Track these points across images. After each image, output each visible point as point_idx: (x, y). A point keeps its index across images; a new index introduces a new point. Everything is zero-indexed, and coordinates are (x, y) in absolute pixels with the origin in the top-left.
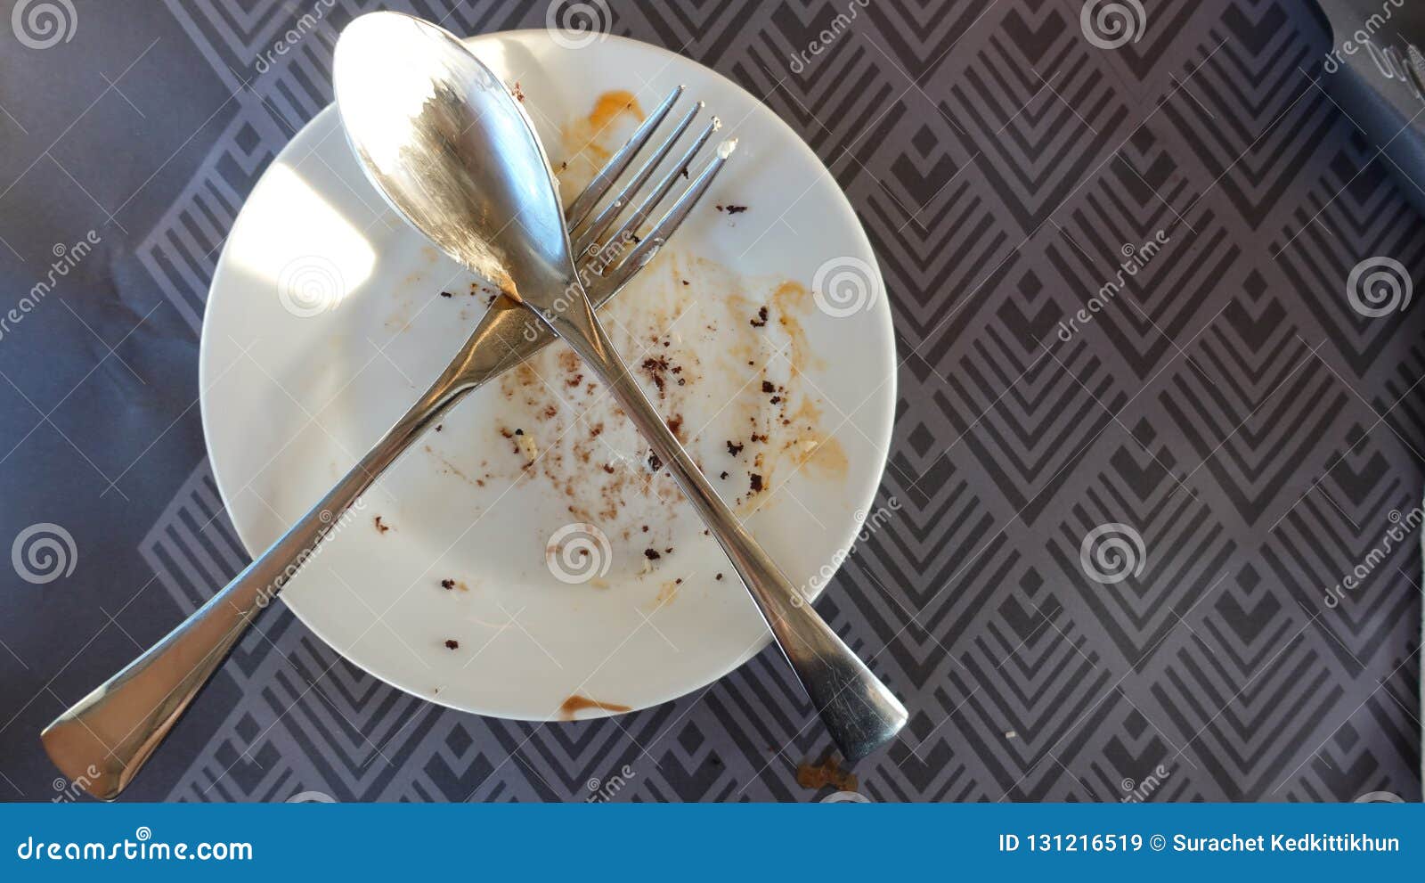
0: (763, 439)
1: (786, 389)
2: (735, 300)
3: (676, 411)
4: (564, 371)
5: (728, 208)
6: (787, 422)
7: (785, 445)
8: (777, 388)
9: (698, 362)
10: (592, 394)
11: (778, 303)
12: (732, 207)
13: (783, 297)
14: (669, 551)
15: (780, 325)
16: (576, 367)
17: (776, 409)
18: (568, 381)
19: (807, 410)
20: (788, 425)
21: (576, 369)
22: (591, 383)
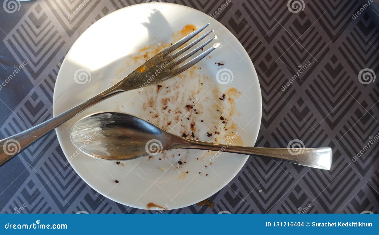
0: (218, 133)
1: (227, 120)
2: (216, 91)
3: (194, 121)
4: (162, 104)
5: (218, 64)
6: (226, 129)
7: (225, 136)
8: (224, 119)
9: (202, 108)
10: (170, 112)
11: (228, 94)
12: (219, 63)
13: (230, 92)
14: (185, 163)
15: (228, 100)
16: (166, 104)
17: (223, 125)
18: (163, 108)
19: (233, 127)
20: (227, 130)
21: (166, 105)
22: (170, 109)
